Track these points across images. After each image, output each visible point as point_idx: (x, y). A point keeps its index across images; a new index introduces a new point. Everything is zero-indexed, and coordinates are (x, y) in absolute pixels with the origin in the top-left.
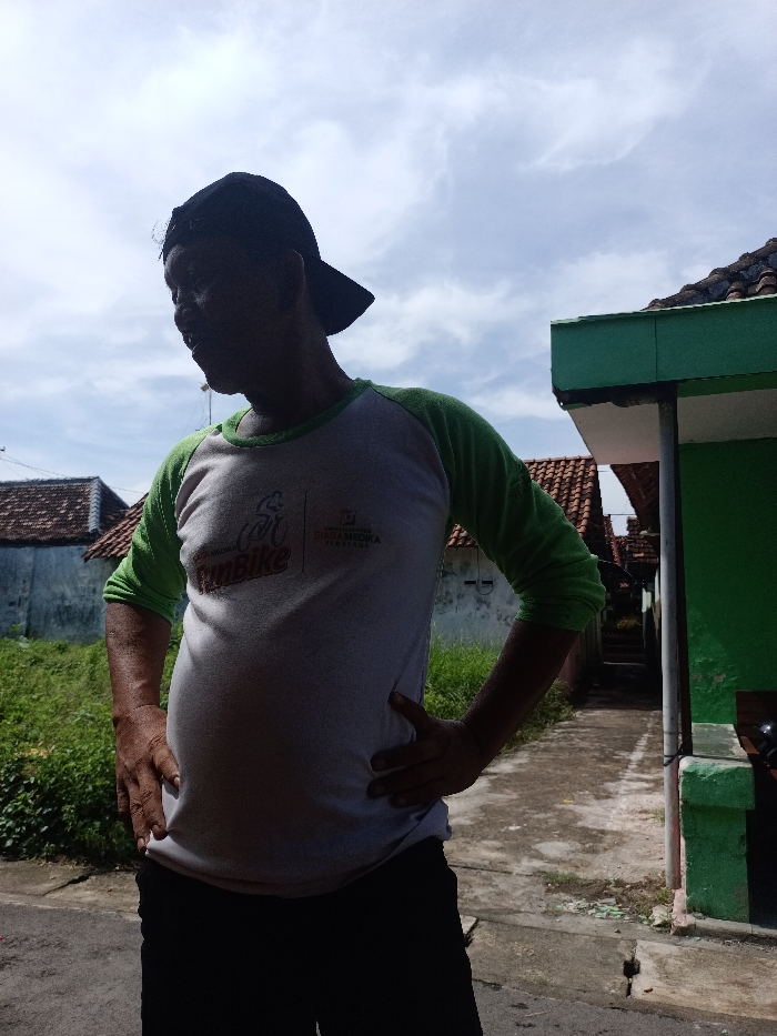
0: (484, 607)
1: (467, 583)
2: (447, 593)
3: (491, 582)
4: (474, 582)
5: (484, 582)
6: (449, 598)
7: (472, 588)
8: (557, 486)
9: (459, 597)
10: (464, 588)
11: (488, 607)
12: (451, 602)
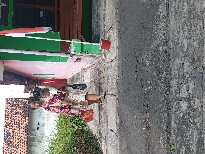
0: (45, 125)
1: (38, 130)
2: (41, 135)
3: (38, 123)
4: (38, 128)
5: (38, 125)
6: (42, 134)
7: (39, 128)
8: (13, 108)
9: (42, 131)
10: (39, 130)
11: (45, 124)
12: (43, 133)
